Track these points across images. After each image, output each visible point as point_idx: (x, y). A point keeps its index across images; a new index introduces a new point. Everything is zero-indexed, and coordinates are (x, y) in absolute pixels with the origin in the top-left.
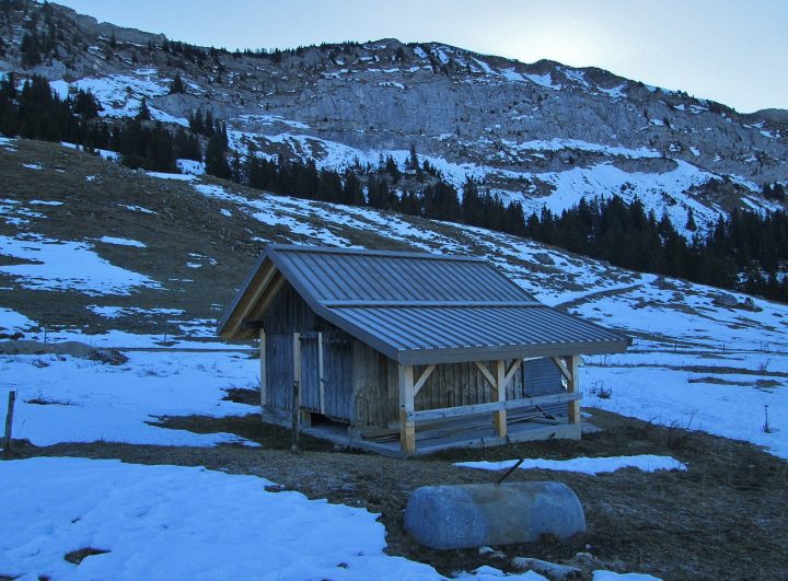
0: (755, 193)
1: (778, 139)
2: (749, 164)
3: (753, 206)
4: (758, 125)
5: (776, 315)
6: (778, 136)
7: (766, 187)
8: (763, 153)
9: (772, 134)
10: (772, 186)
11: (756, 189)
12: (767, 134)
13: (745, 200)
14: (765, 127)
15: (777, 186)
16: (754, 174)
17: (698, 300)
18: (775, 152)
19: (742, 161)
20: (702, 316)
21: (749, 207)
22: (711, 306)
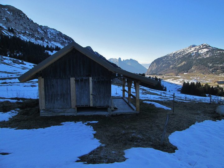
0: (6, 30)
1: (12, 15)
2: (4, 20)
3: (6, 33)
4: (6, 9)
5: (30, 66)
6: (12, 14)
7: (9, 28)
8: (8, 18)
9: (10, 13)
10: (10, 28)
11: (6, 28)
12: (9, 12)
13: (3, 31)
14: (8, 10)
15: (12, 28)
16: (5, 24)
17: (8, 61)
18: (11, 18)
19: (2, 19)
20: (13, 66)
21: (4, 34)
22: (13, 63)
